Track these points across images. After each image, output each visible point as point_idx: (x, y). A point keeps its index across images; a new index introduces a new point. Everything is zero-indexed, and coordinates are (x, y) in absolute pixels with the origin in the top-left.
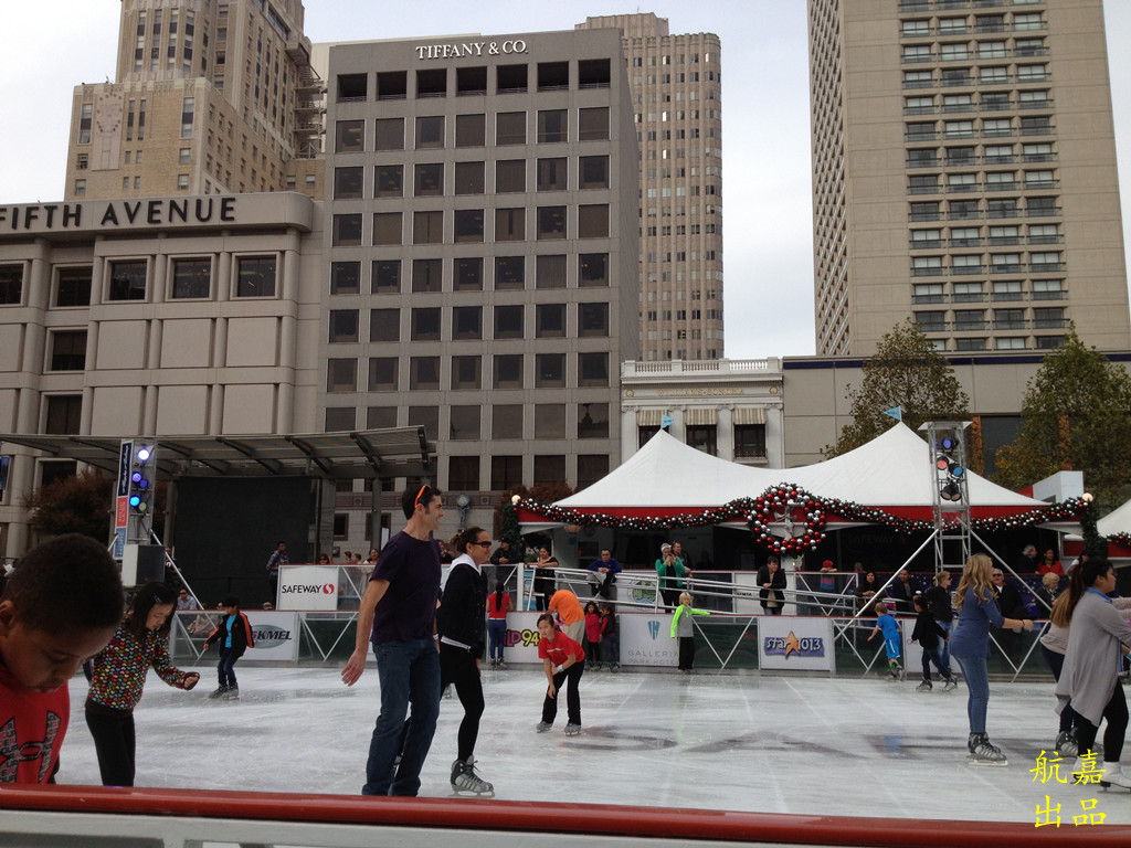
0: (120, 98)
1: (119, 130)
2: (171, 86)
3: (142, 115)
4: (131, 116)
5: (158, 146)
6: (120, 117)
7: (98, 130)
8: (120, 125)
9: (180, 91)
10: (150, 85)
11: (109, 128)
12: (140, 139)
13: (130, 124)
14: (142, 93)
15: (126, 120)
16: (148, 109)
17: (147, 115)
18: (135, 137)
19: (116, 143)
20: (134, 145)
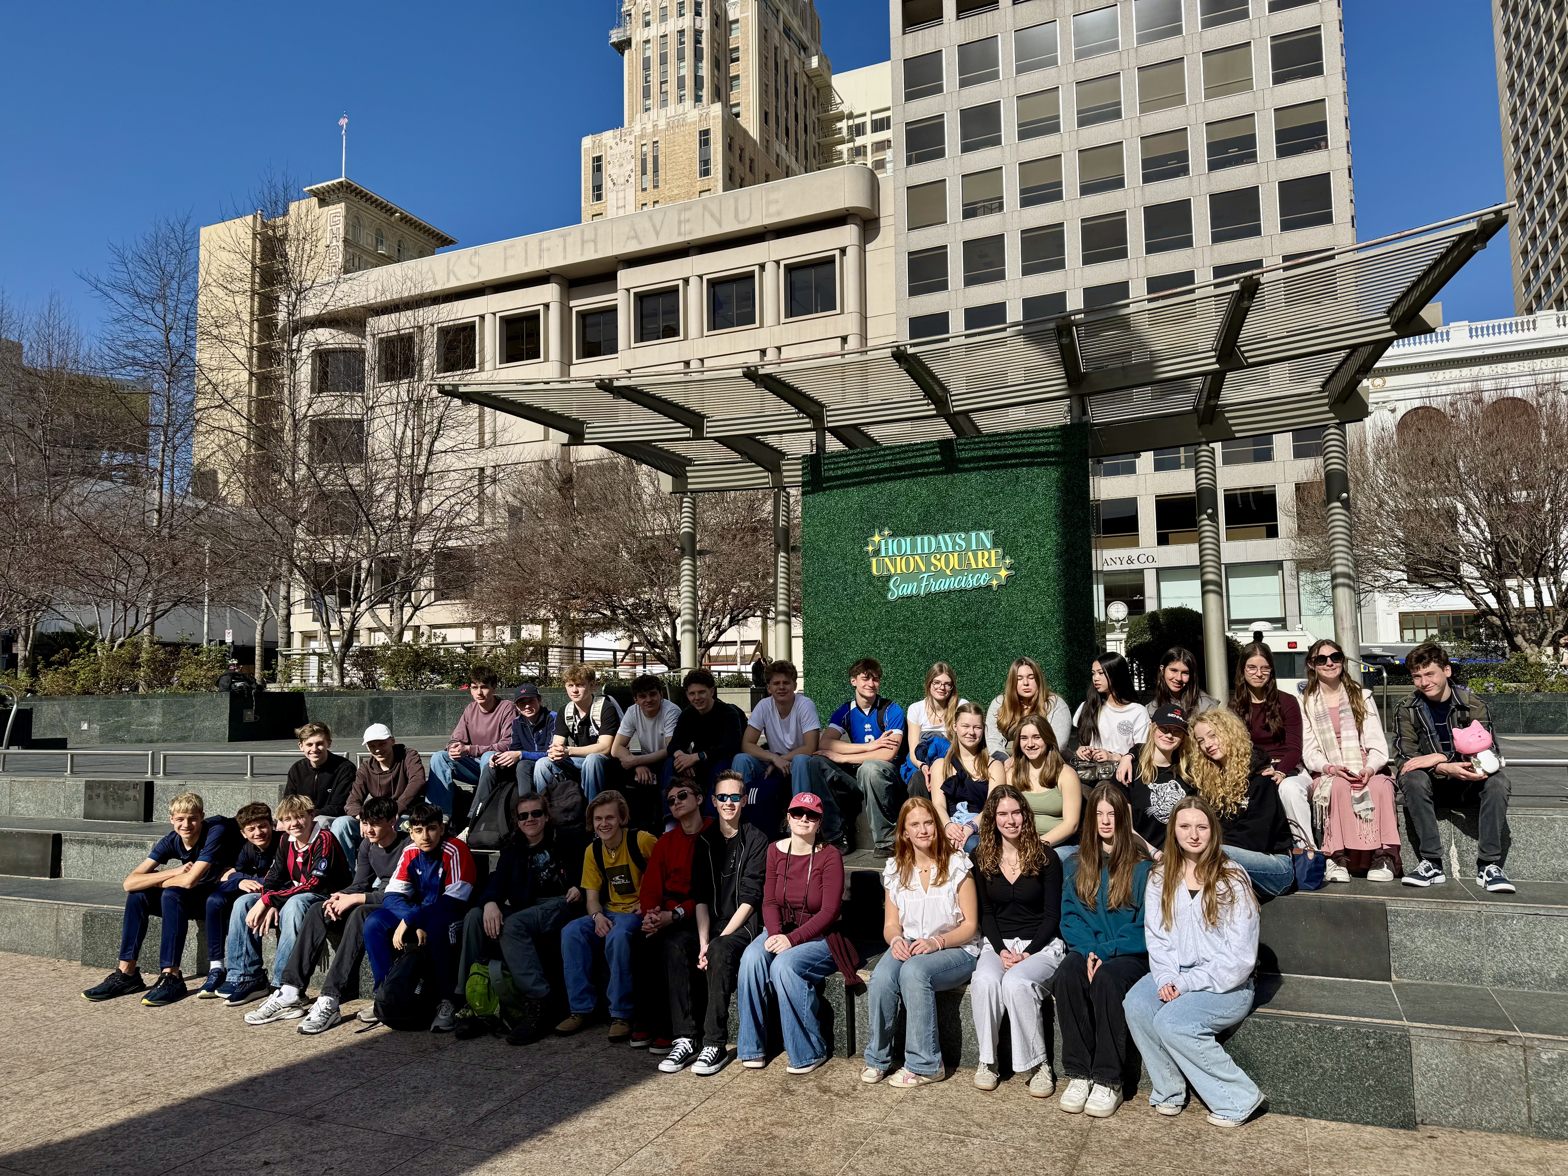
0: (631, 143)
2: (684, 120)
3: (656, 159)
4: (644, 162)
5: (676, 192)
9: (695, 123)
10: (662, 124)
11: (622, 180)
12: (656, 187)
13: (644, 171)
14: (654, 134)
15: (639, 168)
16: (661, 151)
17: (661, 159)
18: (649, 185)
20: (650, 195)
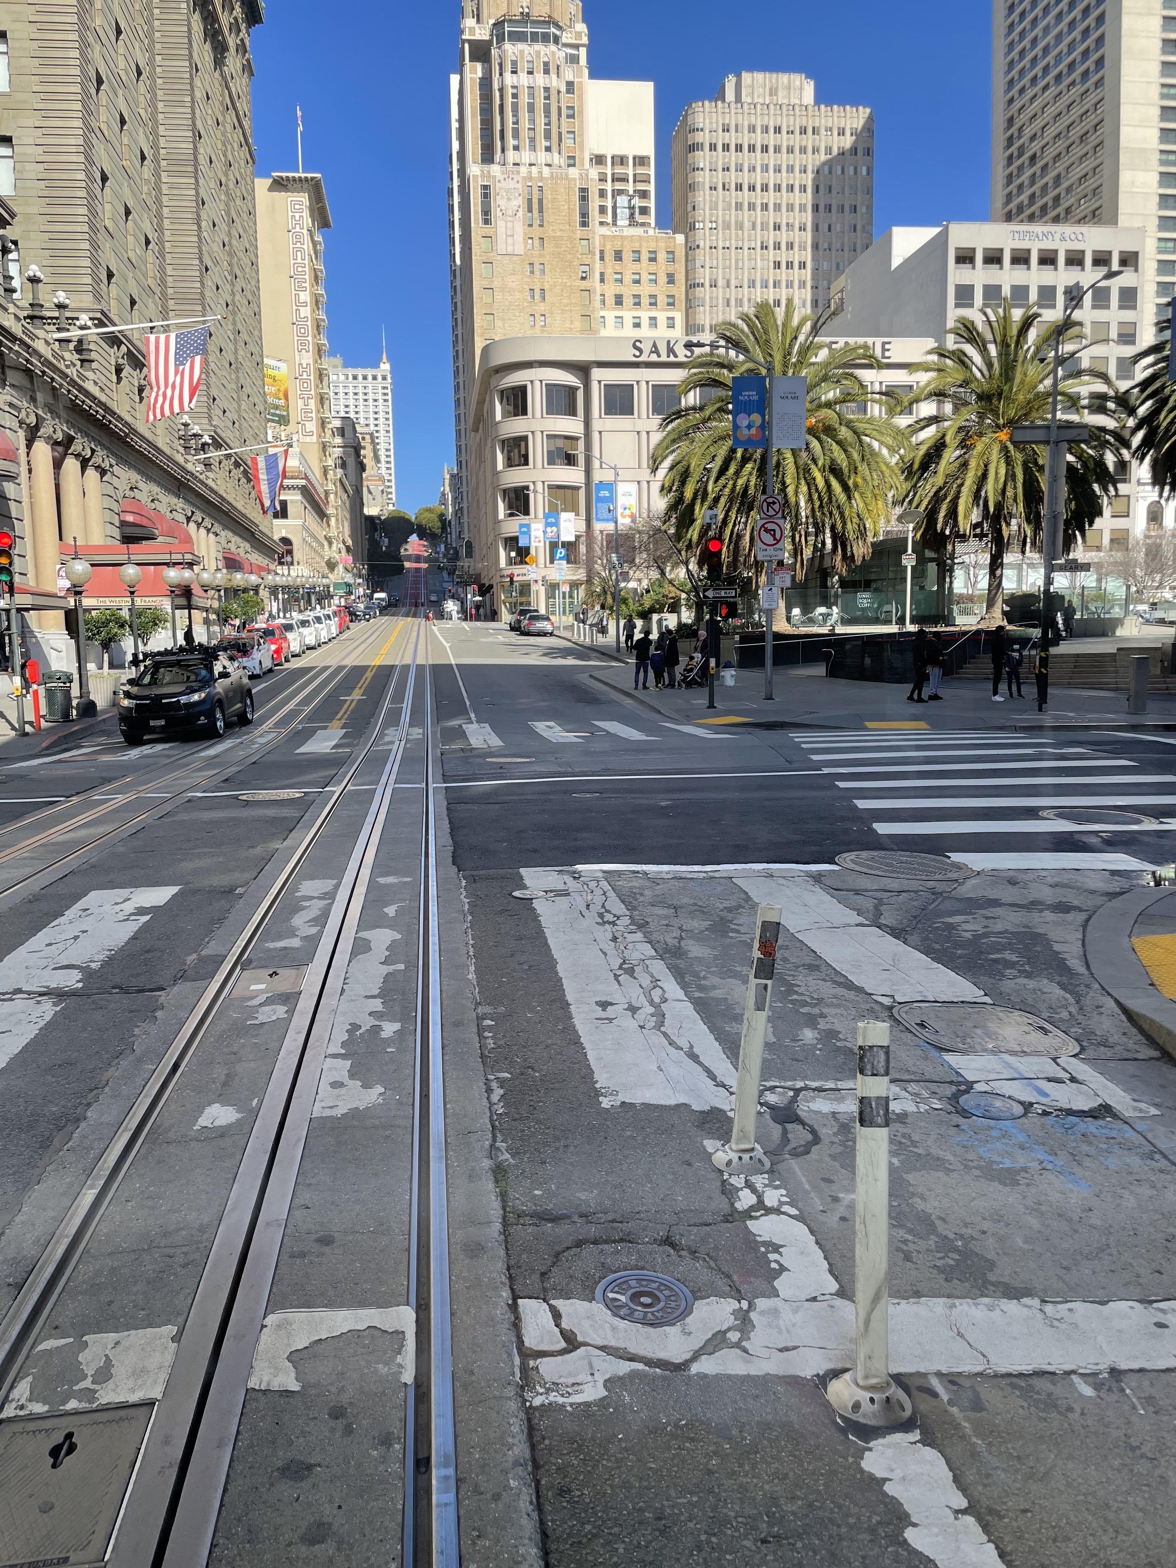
0: (518, 182)
1: (520, 214)
2: (566, 174)
3: (540, 201)
4: (530, 201)
5: (559, 234)
6: (518, 202)
7: (499, 214)
8: (521, 210)
9: (575, 180)
10: (546, 173)
11: (510, 213)
12: (541, 226)
13: (530, 210)
14: (539, 179)
15: (526, 206)
16: (548, 195)
17: (545, 202)
18: (536, 223)
19: (519, 228)
20: (536, 232)
